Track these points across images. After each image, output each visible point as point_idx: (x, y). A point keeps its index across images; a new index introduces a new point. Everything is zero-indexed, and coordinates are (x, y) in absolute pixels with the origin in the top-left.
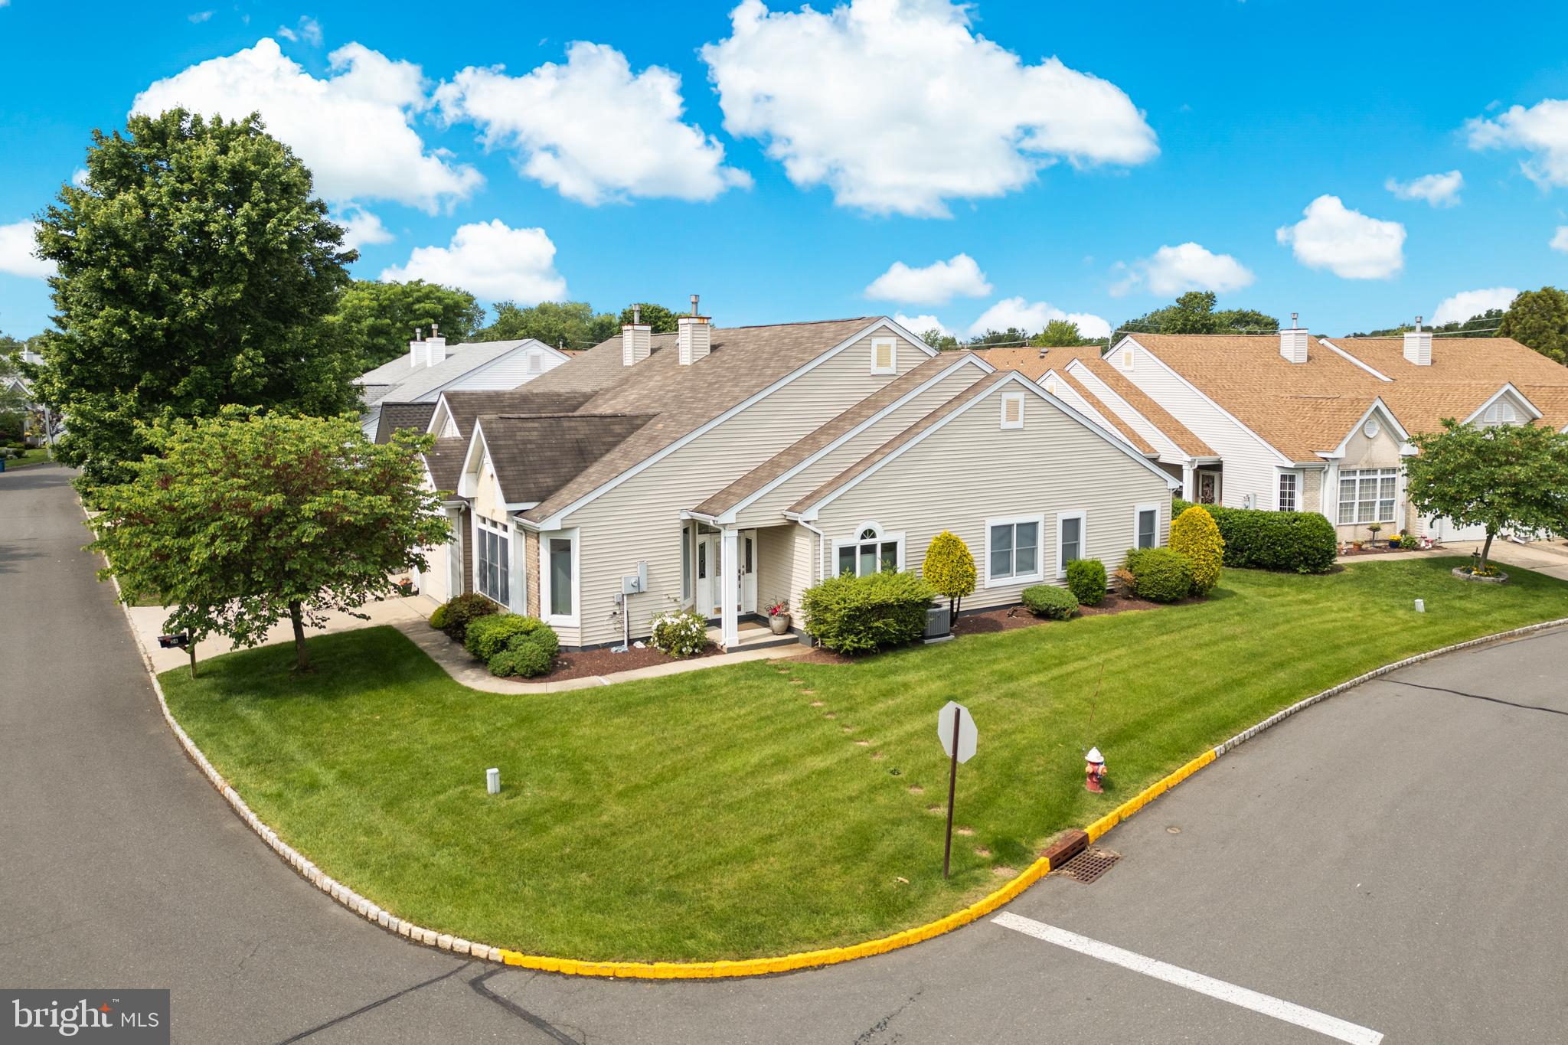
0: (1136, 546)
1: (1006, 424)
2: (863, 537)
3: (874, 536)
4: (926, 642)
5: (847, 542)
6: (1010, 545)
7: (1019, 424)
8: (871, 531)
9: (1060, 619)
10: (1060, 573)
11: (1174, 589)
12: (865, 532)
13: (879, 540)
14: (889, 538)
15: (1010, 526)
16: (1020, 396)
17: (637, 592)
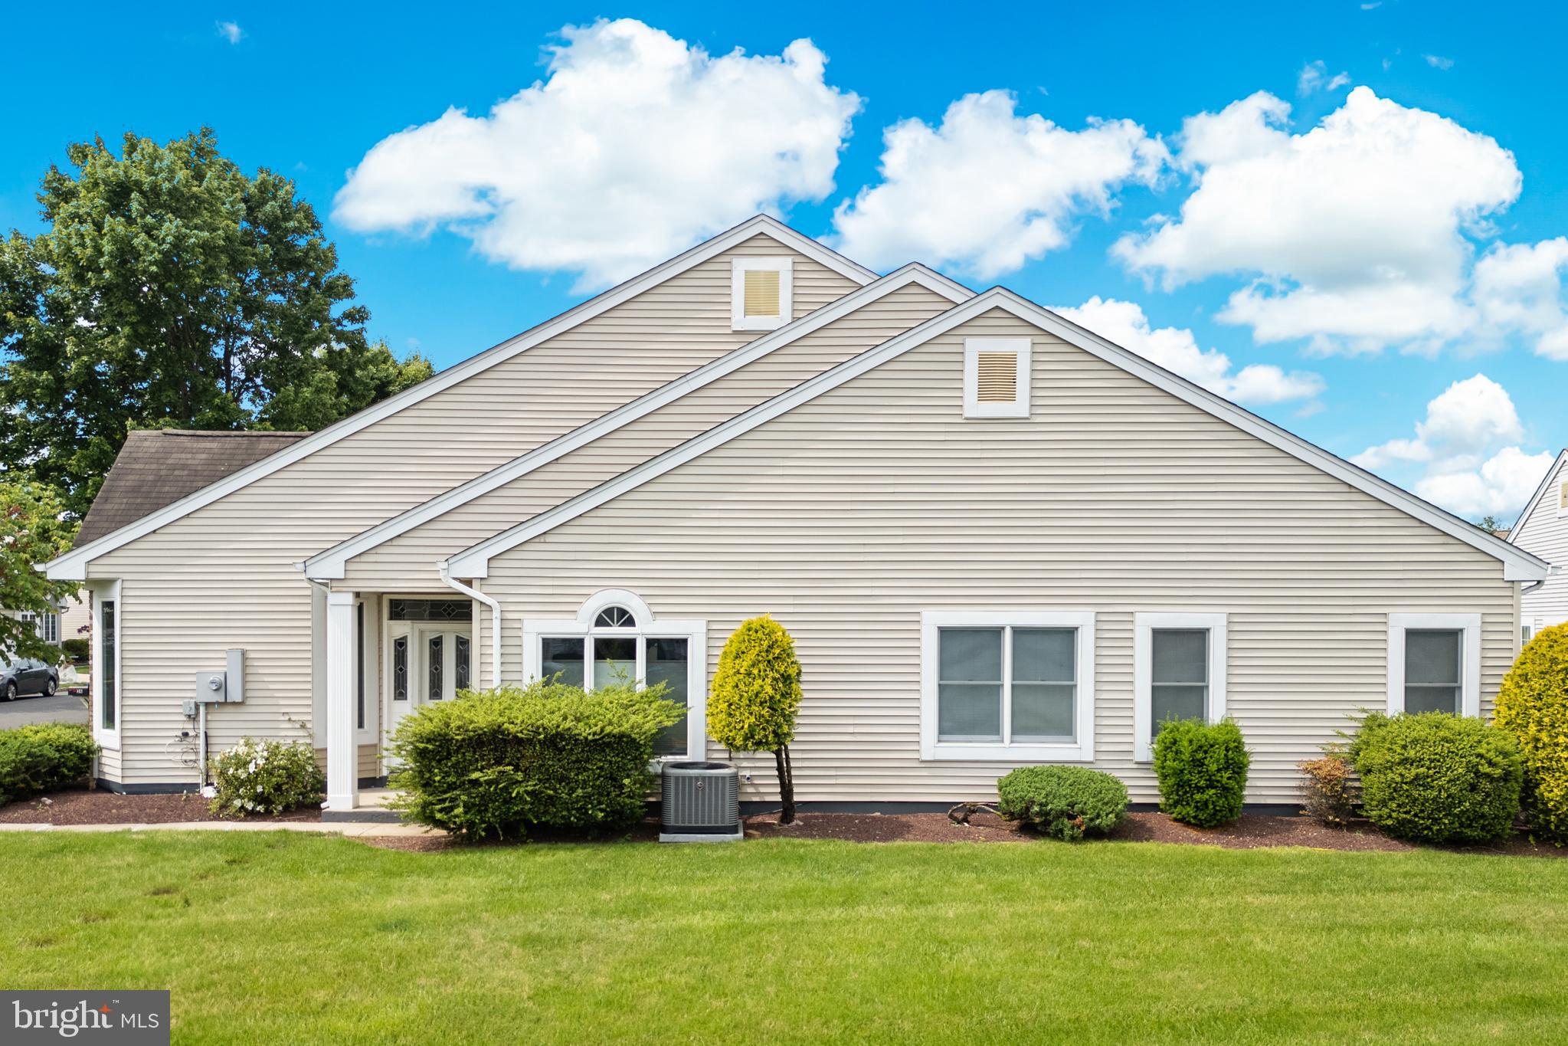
0: (1394, 704)
1: (973, 407)
2: (600, 622)
3: (630, 622)
4: (663, 837)
5: (564, 627)
6: (998, 674)
7: (1019, 407)
8: (622, 612)
9: (1058, 835)
10: (1143, 747)
11: (1448, 809)
12: (609, 612)
13: (641, 632)
14: (667, 629)
15: (997, 632)
16: (1020, 347)
17: (221, 702)
